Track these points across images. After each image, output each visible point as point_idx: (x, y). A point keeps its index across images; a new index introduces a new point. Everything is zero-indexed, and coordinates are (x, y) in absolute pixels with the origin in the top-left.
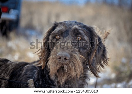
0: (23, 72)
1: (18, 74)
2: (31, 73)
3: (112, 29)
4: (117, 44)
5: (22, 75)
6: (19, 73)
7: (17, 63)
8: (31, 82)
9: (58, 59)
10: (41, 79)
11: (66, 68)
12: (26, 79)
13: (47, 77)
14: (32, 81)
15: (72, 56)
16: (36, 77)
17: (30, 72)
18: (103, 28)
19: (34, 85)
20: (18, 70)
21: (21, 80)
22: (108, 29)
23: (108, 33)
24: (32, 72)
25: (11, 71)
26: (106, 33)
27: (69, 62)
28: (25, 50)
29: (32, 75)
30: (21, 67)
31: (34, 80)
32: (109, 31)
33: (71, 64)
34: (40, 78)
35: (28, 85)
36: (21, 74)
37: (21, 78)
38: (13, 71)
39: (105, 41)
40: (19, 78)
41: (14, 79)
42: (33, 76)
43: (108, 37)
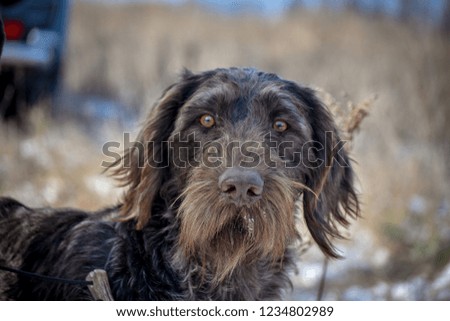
0: (69, 247)
1: (52, 251)
2: (95, 248)
3: (376, 98)
4: (395, 148)
5: (67, 256)
6: (56, 249)
7: (49, 212)
8: (99, 278)
9: (226, 192)
10: (132, 270)
11: (250, 224)
12: (80, 270)
13: (155, 263)
14: (101, 275)
15: (269, 182)
16: (116, 261)
17: (95, 245)
18: (346, 96)
19: (108, 288)
20: (52, 238)
21: (64, 272)
22: (365, 99)
23: (364, 113)
24: (100, 243)
25: (29, 241)
26: (356, 113)
27: (262, 203)
28: (83, 170)
29: (101, 255)
30: (62, 229)
31: (108, 271)
32: (367, 105)
33: (267, 211)
34: (129, 264)
35: (86, 288)
36: (61, 252)
37: (63, 267)
38: (33, 240)
39: (351, 139)
40: (55, 266)
41: (37, 268)
42: (104, 259)
43: (362, 125)
